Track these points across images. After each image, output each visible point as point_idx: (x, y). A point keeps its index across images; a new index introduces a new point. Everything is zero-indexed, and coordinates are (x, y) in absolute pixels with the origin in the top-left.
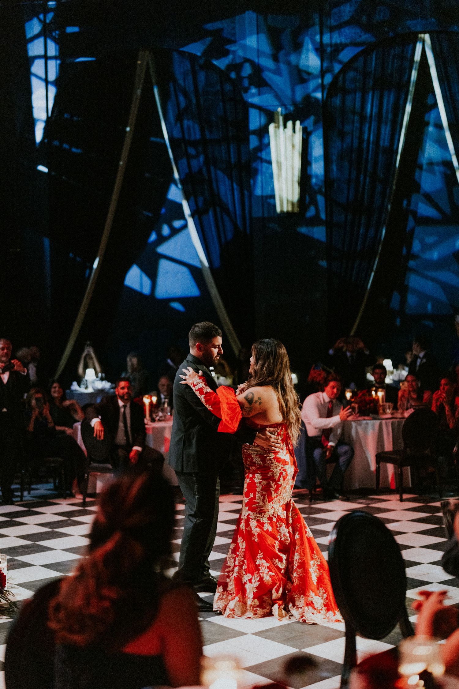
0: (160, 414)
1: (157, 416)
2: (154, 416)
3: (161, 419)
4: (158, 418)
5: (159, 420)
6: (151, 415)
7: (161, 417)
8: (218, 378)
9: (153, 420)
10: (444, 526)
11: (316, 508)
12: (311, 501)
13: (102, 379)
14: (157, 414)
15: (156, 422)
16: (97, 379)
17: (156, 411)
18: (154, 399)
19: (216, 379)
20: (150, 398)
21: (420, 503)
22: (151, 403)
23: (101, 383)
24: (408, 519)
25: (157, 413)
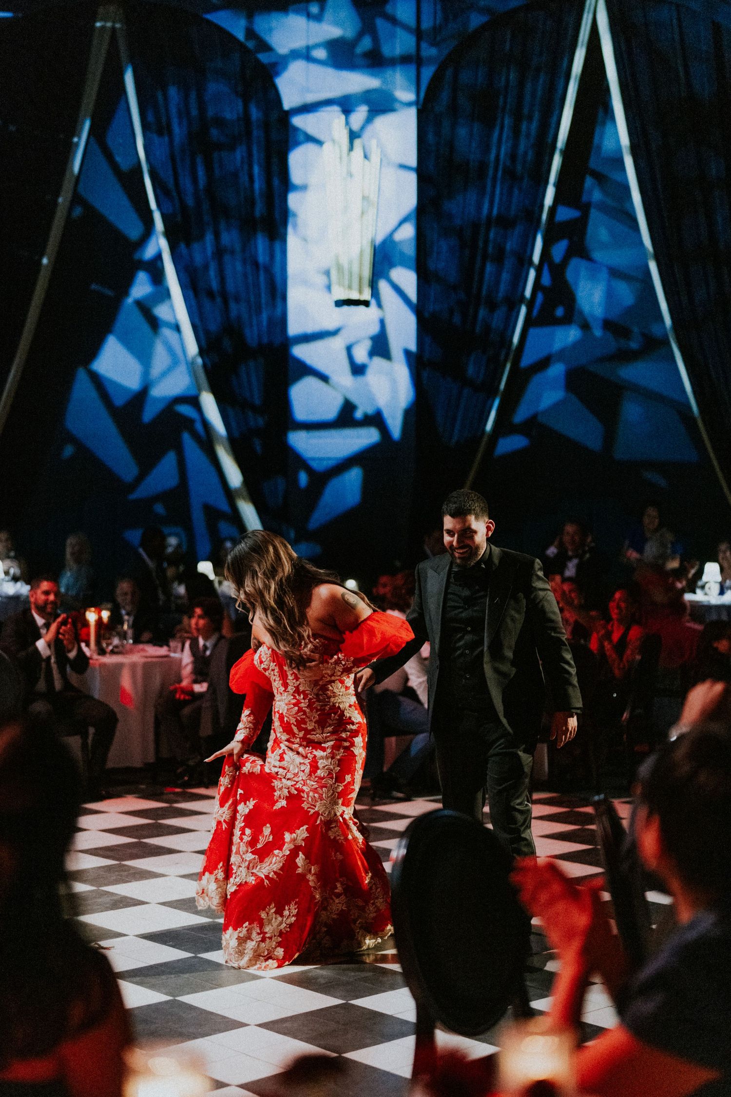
0: (116, 641)
1: (108, 645)
2: (104, 645)
3: (116, 650)
4: (110, 648)
5: (113, 652)
6: (98, 643)
7: (116, 647)
8: (220, 583)
9: (102, 652)
10: (599, 847)
11: (382, 812)
12: (373, 799)
13: (15, 579)
14: (109, 641)
15: (108, 655)
16: (7, 578)
17: (107, 635)
18: (105, 615)
19: (216, 585)
20: (97, 612)
21: (563, 807)
22: (99, 621)
23: (14, 587)
24: (542, 834)
25: (109, 639)
